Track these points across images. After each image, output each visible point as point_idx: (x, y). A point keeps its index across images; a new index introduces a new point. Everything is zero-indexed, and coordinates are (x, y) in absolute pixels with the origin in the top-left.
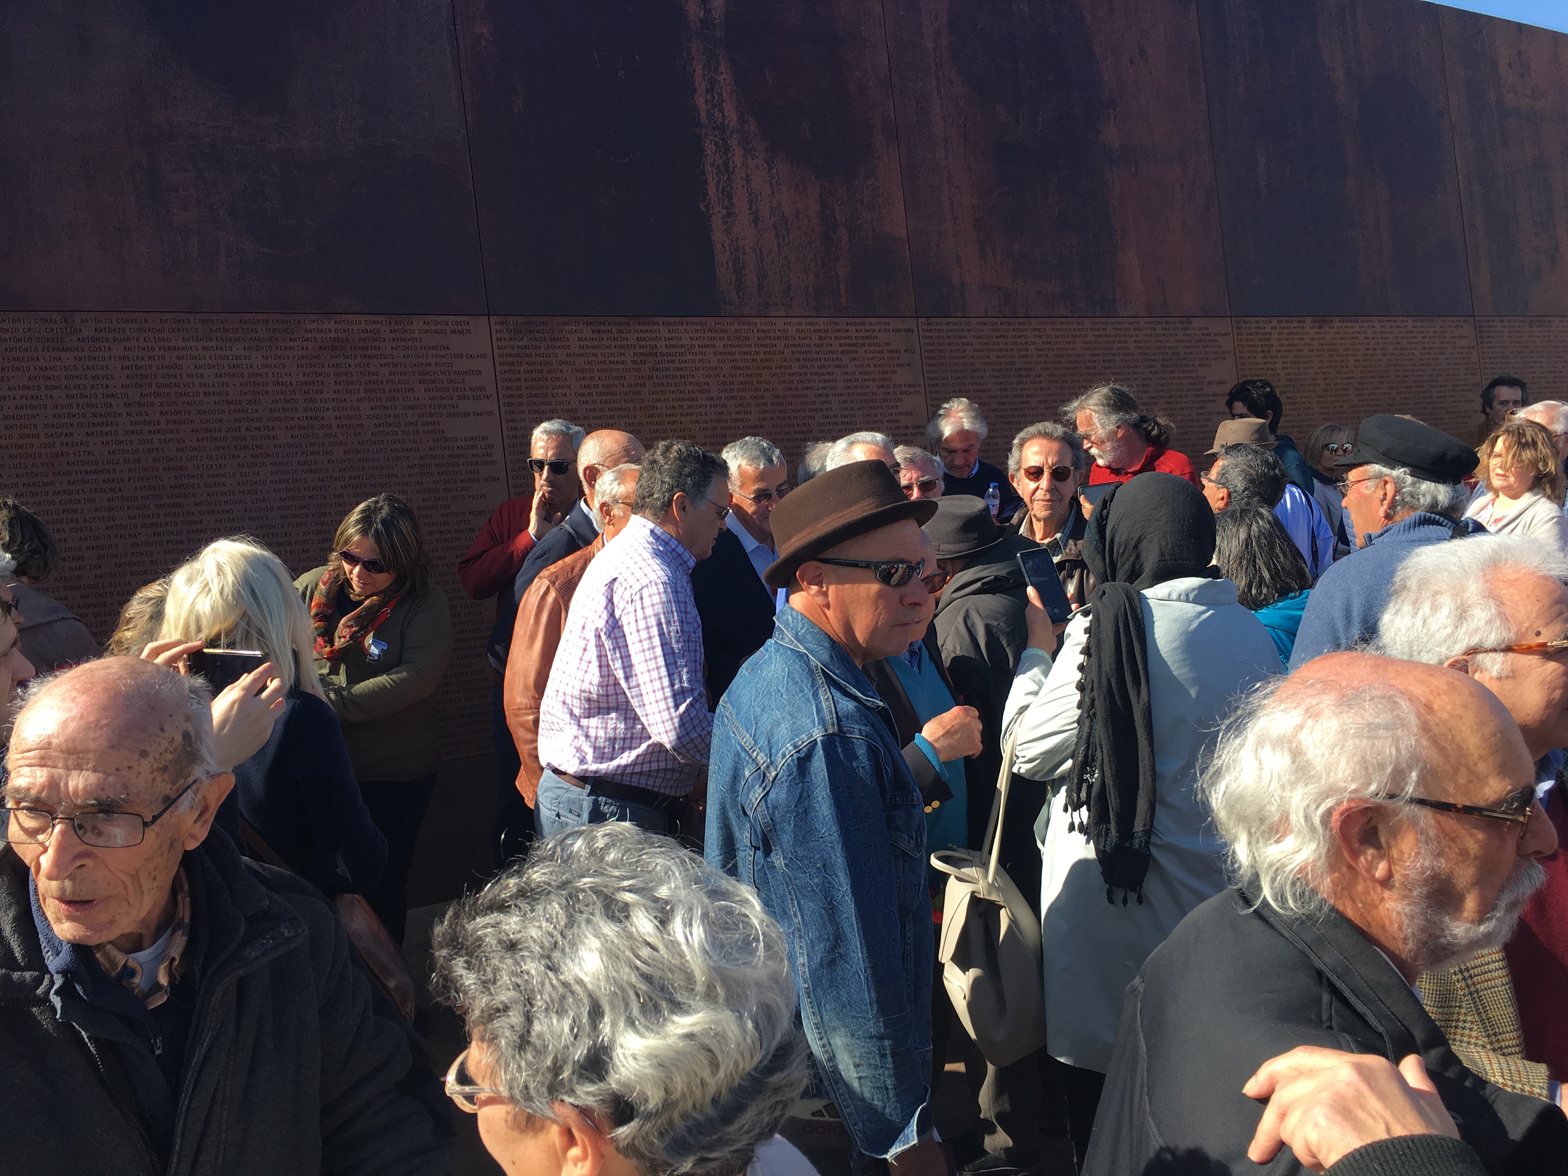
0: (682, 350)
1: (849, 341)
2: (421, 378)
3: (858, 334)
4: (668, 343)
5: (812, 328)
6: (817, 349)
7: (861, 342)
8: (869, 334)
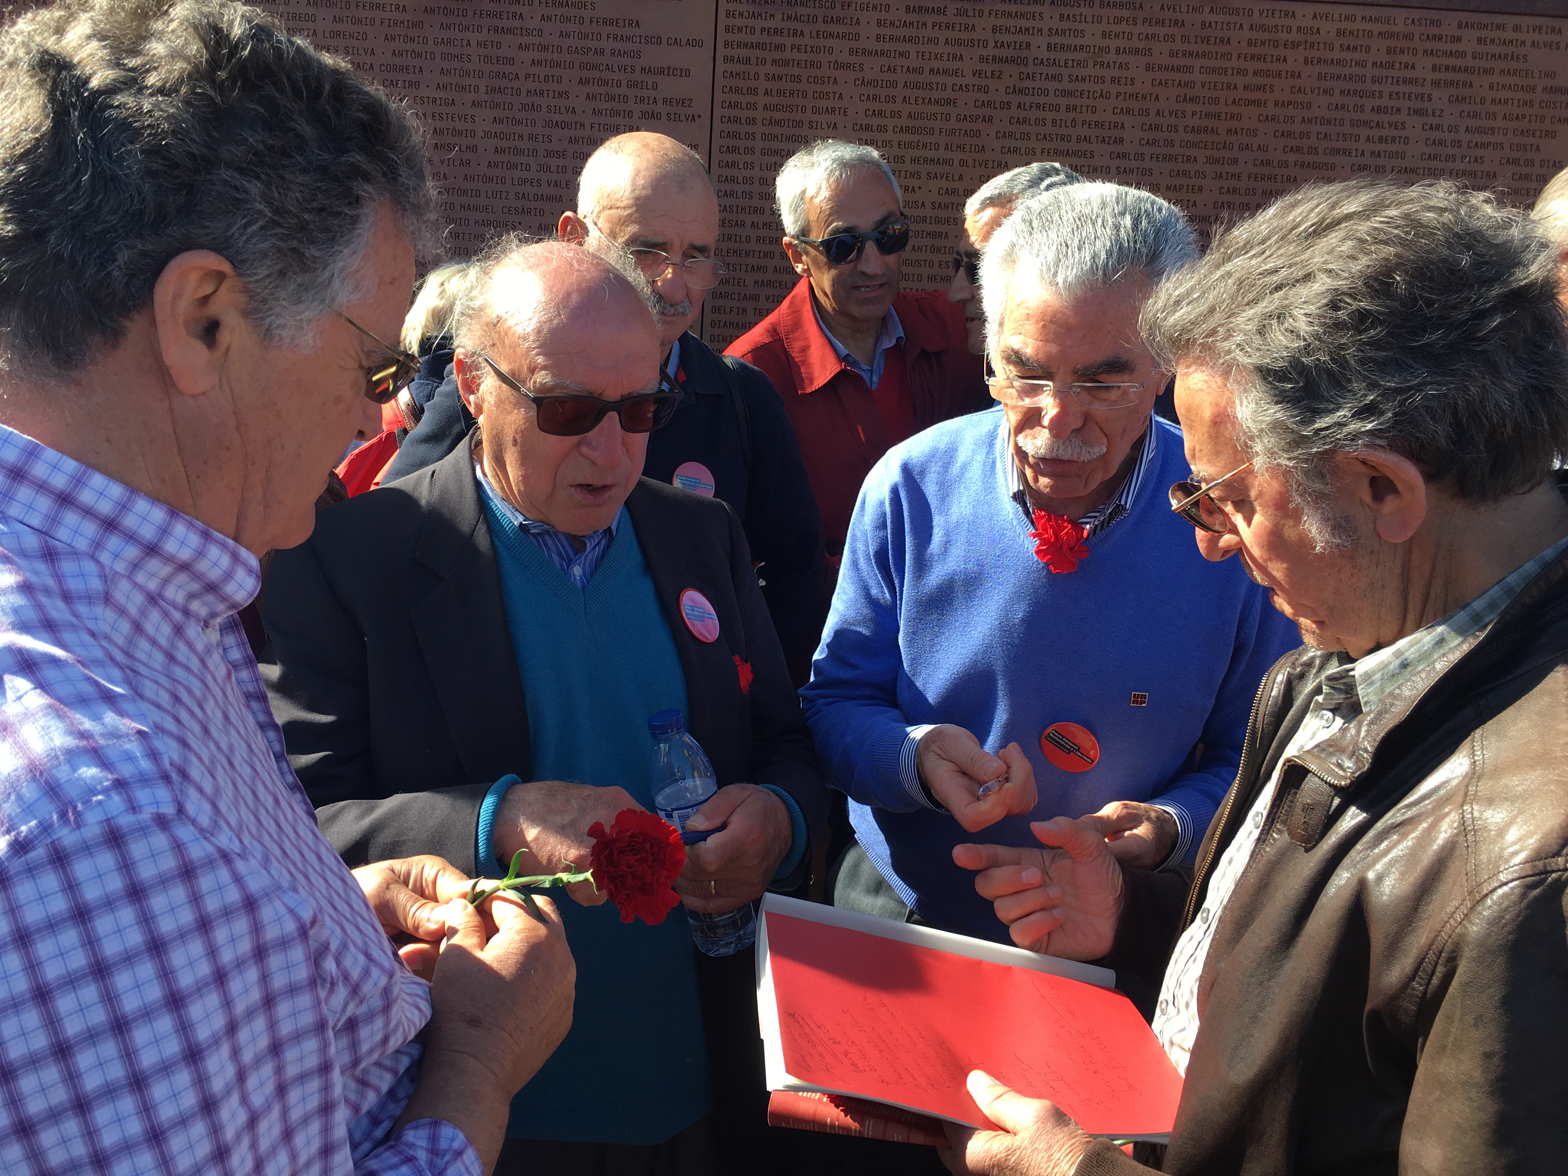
0: (1078, 56)
1: (1458, 62)
2: (585, 74)
3: (1483, 49)
4: (1054, 39)
5: (1377, 28)
6: (1377, 72)
7: (1483, 64)
8: (1509, 50)
